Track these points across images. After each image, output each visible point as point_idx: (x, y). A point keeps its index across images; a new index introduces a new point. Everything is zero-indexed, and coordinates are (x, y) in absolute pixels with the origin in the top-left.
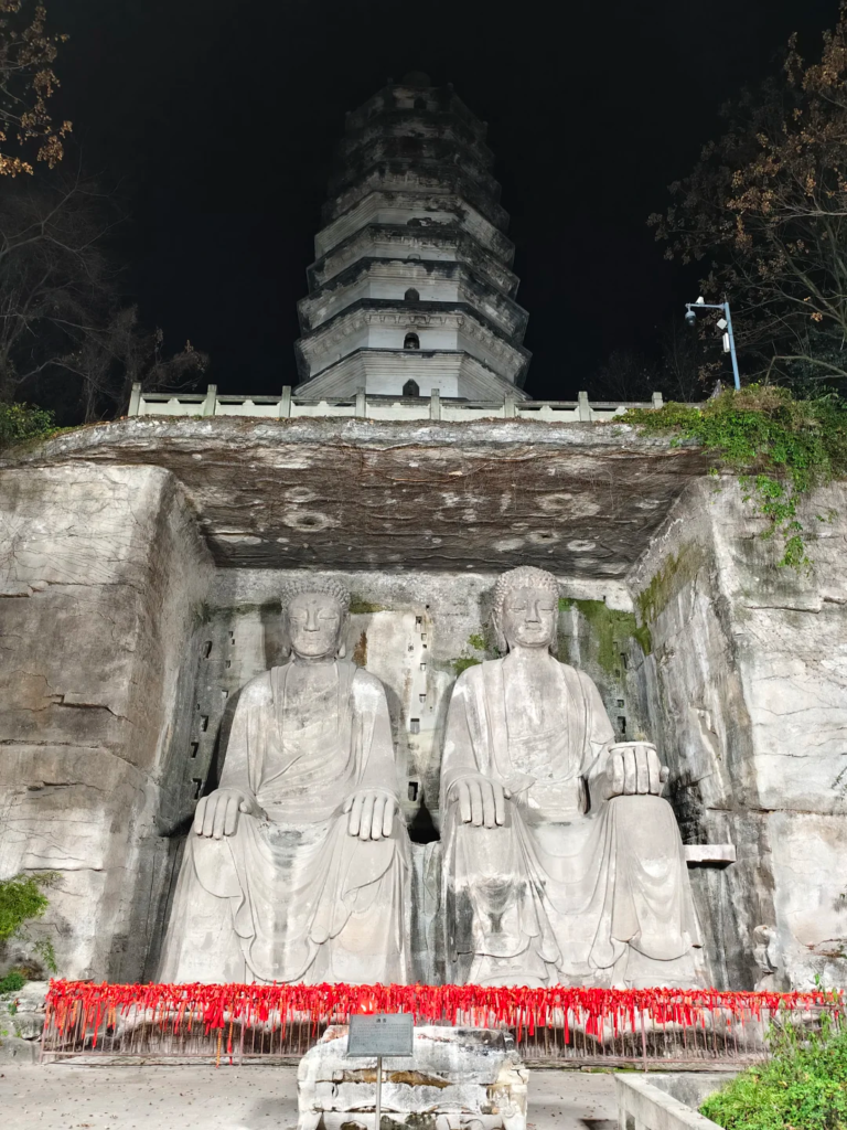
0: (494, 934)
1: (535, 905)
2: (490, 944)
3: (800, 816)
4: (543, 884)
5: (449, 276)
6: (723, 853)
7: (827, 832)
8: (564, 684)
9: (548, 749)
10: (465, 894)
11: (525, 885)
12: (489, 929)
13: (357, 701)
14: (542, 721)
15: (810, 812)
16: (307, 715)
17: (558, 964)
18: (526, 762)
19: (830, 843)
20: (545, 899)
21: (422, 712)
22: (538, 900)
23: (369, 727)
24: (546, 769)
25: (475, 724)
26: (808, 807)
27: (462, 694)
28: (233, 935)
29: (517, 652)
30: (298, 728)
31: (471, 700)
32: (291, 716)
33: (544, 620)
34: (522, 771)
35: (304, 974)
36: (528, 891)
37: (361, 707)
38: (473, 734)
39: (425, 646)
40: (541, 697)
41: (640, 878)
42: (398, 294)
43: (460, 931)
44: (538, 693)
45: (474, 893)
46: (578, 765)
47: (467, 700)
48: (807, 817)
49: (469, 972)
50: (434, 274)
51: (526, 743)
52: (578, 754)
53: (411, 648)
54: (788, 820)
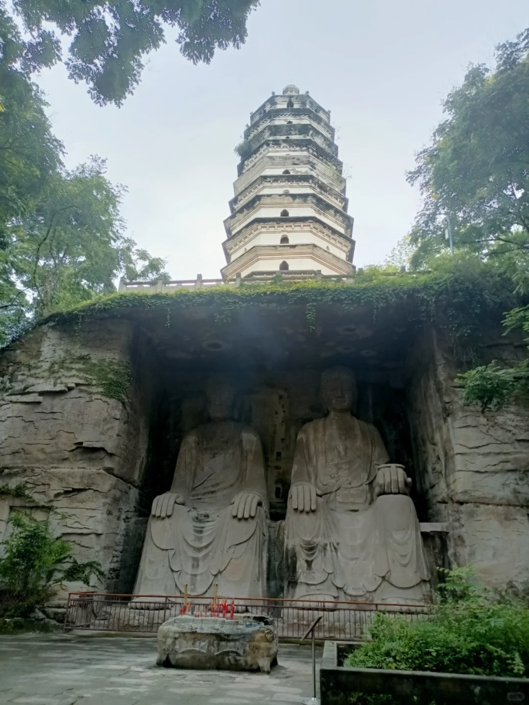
0: (308, 571)
1: (332, 556)
2: (306, 577)
3: (482, 506)
4: (338, 544)
5: (305, 201)
6: (442, 527)
7: (498, 516)
8: (359, 432)
9: (349, 469)
10: (293, 549)
11: (326, 545)
12: (306, 568)
13: (244, 443)
14: (346, 453)
15: (488, 504)
16: (216, 451)
17: (345, 589)
18: (336, 476)
19: (501, 522)
20: (339, 553)
21: (282, 449)
22: (334, 553)
23: (250, 457)
24: (347, 480)
25: (309, 455)
26: (486, 501)
27: (302, 438)
28: (169, 570)
29: (332, 414)
30: (212, 458)
31: (306, 441)
32: (208, 451)
33: (346, 396)
34: (334, 481)
35: (207, 591)
36: (328, 548)
37: (246, 446)
38: (308, 460)
39: (284, 412)
40: (346, 440)
41: (391, 541)
42: (277, 213)
43: (291, 569)
44: (343, 437)
45: (298, 549)
46: (366, 477)
47: (304, 441)
48: (487, 507)
49: (294, 592)
50: (297, 200)
51: (336, 465)
52: (367, 471)
53: (276, 413)
54: (475, 509)
